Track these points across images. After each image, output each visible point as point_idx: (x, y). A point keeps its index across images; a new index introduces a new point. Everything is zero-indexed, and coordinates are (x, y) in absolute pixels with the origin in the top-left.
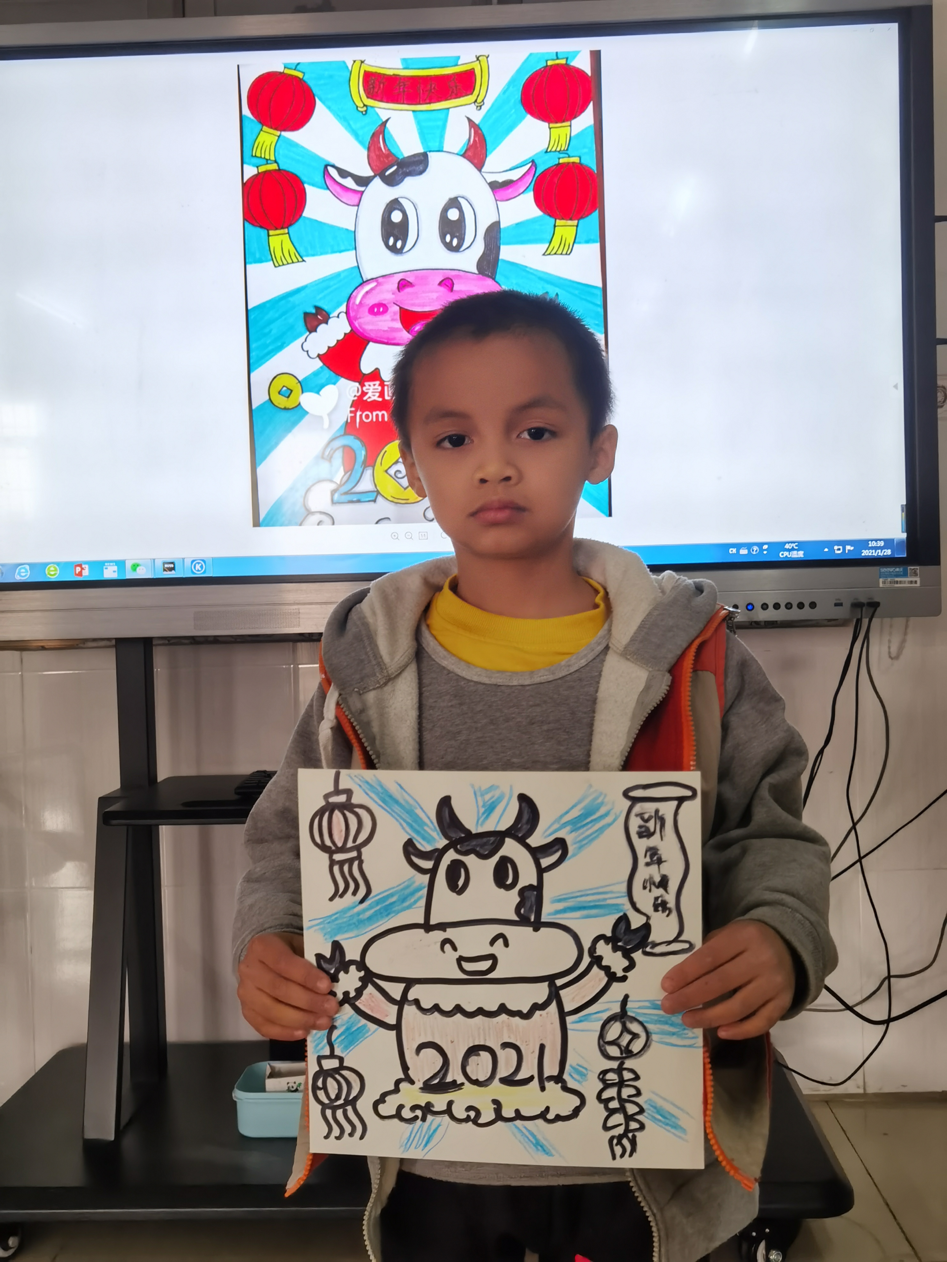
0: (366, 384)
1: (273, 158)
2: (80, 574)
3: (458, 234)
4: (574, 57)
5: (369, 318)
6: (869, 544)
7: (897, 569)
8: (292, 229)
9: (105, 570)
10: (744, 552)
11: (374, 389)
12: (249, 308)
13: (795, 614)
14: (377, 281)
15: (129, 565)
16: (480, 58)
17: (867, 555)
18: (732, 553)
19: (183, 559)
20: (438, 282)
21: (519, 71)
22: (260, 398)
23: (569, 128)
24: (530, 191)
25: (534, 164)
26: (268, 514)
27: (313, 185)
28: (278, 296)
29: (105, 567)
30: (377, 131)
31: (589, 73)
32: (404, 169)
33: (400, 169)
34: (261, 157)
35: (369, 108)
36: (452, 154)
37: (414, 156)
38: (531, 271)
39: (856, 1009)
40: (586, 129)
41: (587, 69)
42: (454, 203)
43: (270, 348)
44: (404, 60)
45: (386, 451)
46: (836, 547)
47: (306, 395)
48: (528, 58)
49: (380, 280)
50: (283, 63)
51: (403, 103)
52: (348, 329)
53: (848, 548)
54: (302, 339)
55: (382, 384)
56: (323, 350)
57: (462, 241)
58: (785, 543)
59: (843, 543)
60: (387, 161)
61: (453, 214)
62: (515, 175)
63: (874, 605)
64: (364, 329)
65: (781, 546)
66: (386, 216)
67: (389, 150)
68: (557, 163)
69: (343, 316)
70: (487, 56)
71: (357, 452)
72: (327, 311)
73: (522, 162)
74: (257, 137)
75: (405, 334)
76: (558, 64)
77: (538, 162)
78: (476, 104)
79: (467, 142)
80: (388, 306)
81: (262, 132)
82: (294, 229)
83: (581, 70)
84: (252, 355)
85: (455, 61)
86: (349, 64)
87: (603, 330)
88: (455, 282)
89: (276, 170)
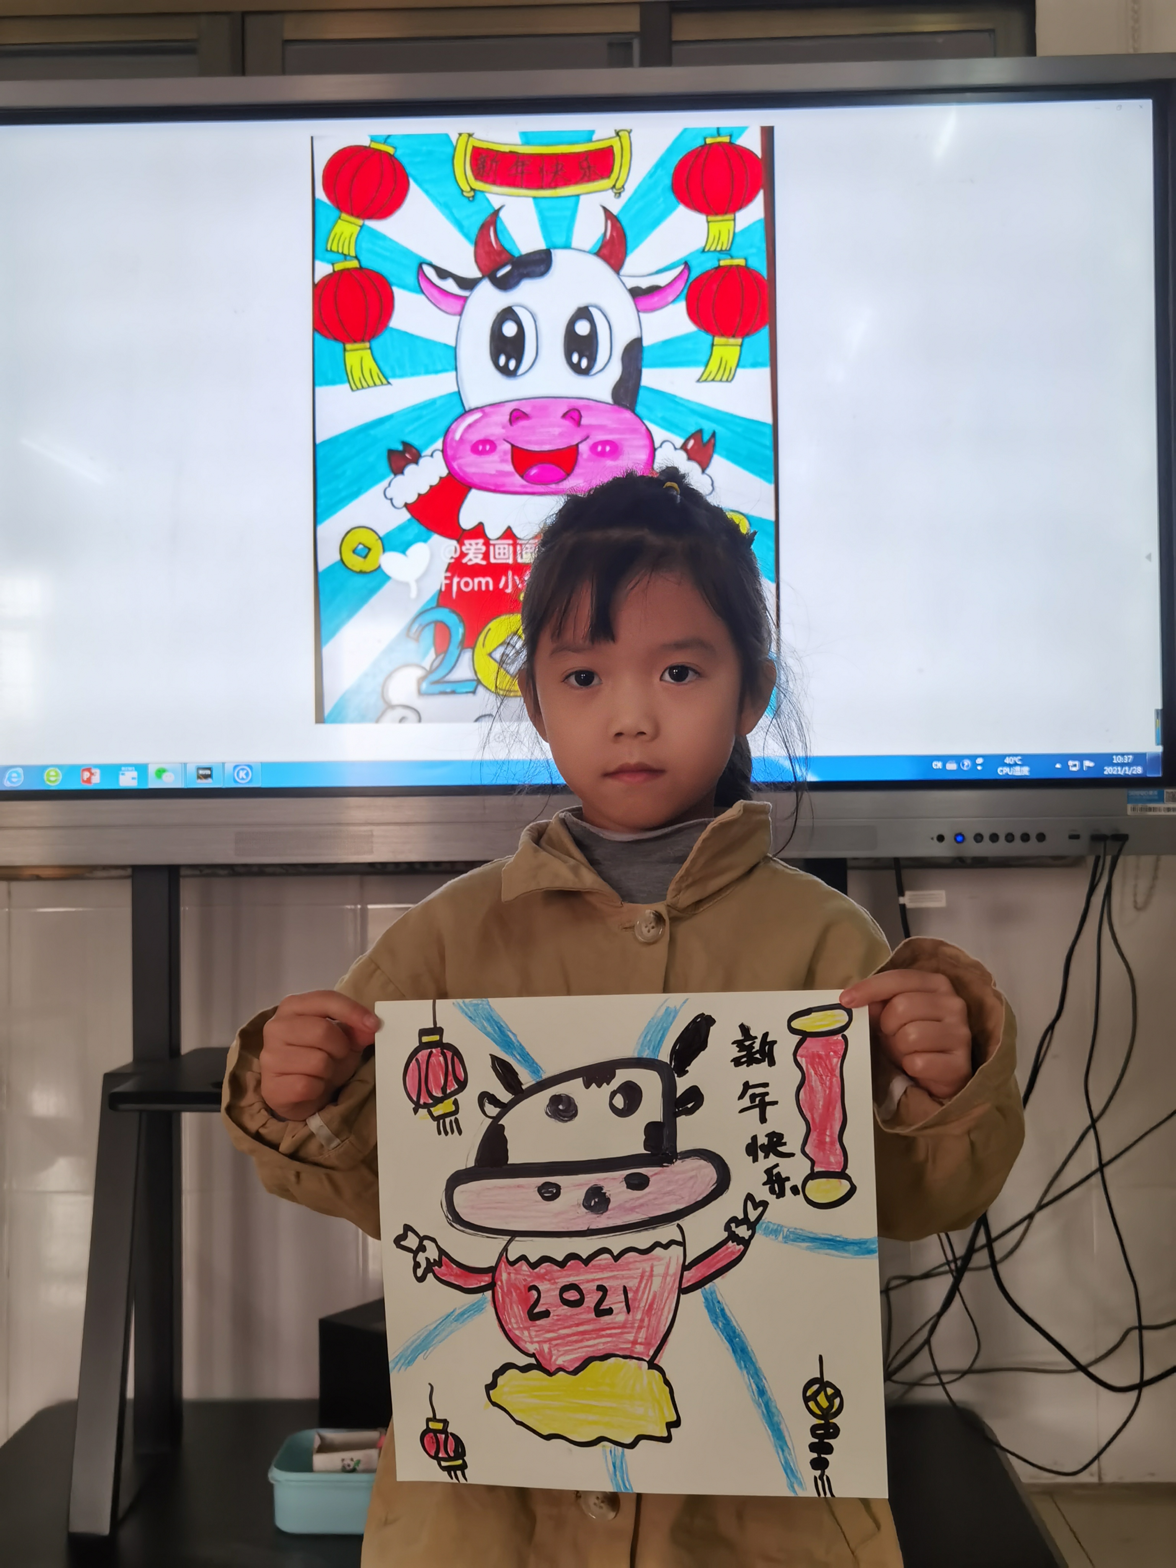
0: (467, 542)
1: (353, 253)
2: (89, 781)
3: (588, 354)
4: (740, 135)
5: (473, 458)
6: (1113, 759)
7: (1151, 792)
8: (375, 343)
9: (121, 777)
10: (952, 766)
11: (476, 549)
12: (318, 441)
13: (1018, 848)
14: (483, 412)
15: (152, 770)
16: (620, 134)
17: (1110, 773)
18: (937, 769)
19: (223, 764)
20: (561, 414)
21: (670, 151)
22: (328, 558)
23: (732, 222)
24: (681, 300)
25: (687, 267)
26: (336, 706)
27: (404, 287)
28: (356, 428)
29: (121, 772)
30: (488, 222)
31: (759, 154)
32: (521, 270)
33: (516, 270)
34: (338, 252)
35: (478, 193)
36: (583, 252)
37: (534, 253)
38: (681, 402)
39: (1091, 1369)
40: (754, 224)
41: (756, 149)
42: (583, 313)
43: (343, 494)
44: (524, 134)
45: (489, 630)
46: (1071, 763)
47: (388, 555)
48: (681, 134)
49: (487, 410)
50: (370, 136)
51: (522, 188)
52: (444, 472)
53: (1088, 763)
54: (385, 483)
55: (487, 543)
56: (412, 498)
57: (593, 362)
58: (1004, 756)
59: (1080, 757)
60: (498, 260)
61: (582, 328)
62: (663, 280)
63: (1121, 839)
64: (465, 472)
65: (999, 759)
66: (496, 329)
67: (502, 246)
68: (716, 265)
69: (439, 455)
70: (629, 131)
71: (453, 630)
72: (418, 447)
73: (672, 264)
74: (334, 226)
75: (518, 480)
76: (719, 143)
77: (693, 263)
78: (615, 190)
79: (602, 238)
80: (497, 442)
81: (340, 221)
82: (377, 343)
83: (748, 150)
84: (319, 502)
85: (589, 136)
86: (454, 138)
87: (773, 478)
88: (583, 414)
89: (356, 268)
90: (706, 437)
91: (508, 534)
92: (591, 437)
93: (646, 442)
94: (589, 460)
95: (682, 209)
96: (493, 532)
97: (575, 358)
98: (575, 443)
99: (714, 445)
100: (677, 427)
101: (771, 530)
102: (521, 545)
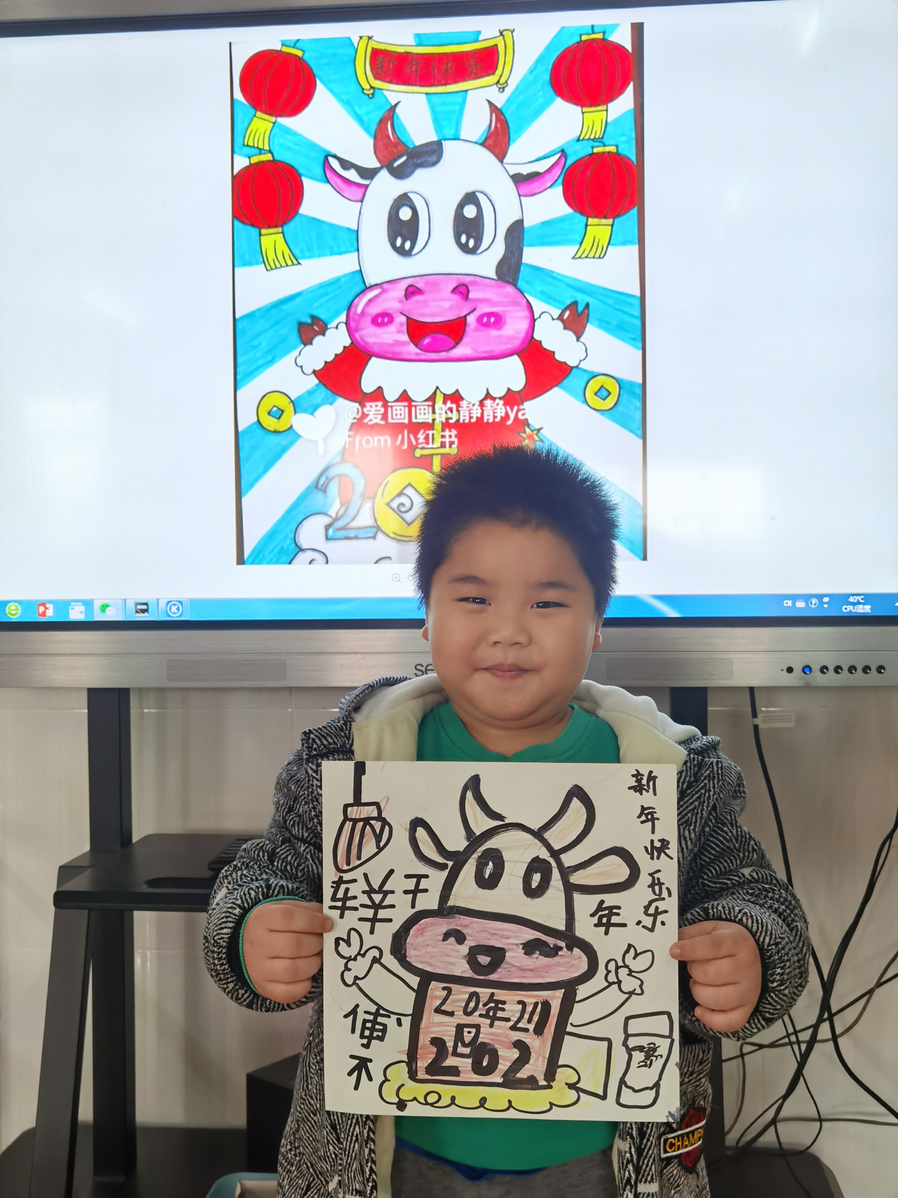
0: (368, 404)
1: (267, 148)
2: (44, 614)
3: (475, 234)
4: (612, 32)
5: (373, 329)
8: (286, 228)
9: (71, 611)
10: (800, 604)
11: (376, 411)
12: (237, 316)
13: (860, 678)
14: (382, 288)
15: (97, 605)
16: (504, 33)
19: (158, 600)
20: (451, 289)
21: (548, 48)
22: (246, 420)
23: (605, 112)
24: (558, 185)
25: (564, 154)
26: (253, 551)
27: (312, 178)
28: (270, 304)
29: (70, 607)
30: (385, 116)
31: (630, 49)
32: (415, 160)
33: (410, 161)
34: (254, 147)
35: (377, 91)
36: (470, 143)
37: (427, 144)
38: (559, 277)
40: (624, 114)
41: (627, 44)
42: (471, 198)
43: (260, 362)
44: (418, 36)
45: (388, 482)
47: (300, 416)
48: (559, 32)
49: (386, 286)
51: (415, 85)
52: (348, 342)
54: (296, 353)
55: (386, 405)
56: (320, 366)
57: (479, 242)
58: (849, 596)
60: (395, 150)
61: (470, 212)
62: (542, 167)
64: (366, 343)
65: (844, 598)
66: (394, 214)
67: (398, 138)
68: (590, 151)
69: (343, 327)
70: (512, 30)
71: (355, 482)
72: (325, 321)
73: (550, 152)
74: (250, 124)
75: (412, 349)
76: (593, 39)
77: (568, 151)
78: (499, 85)
79: (487, 130)
80: (394, 316)
81: (255, 119)
82: (289, 228)
83: (620, 45)
84: (239, 370)
85: (476, 37)
86: (355, 42)
87: (640, 345)
88: (470, 288)
89: (270, 161)
90: (580, 308)
91: (404, 397)
92: (477, 309)
93: (526, 313)
94: (476, 329)
96: (391, 395)
97: (463, 239)
98: (463, 315)
99: (588, 315)
100: (555, 300)
101: (639, 391)
102: (416, 406)
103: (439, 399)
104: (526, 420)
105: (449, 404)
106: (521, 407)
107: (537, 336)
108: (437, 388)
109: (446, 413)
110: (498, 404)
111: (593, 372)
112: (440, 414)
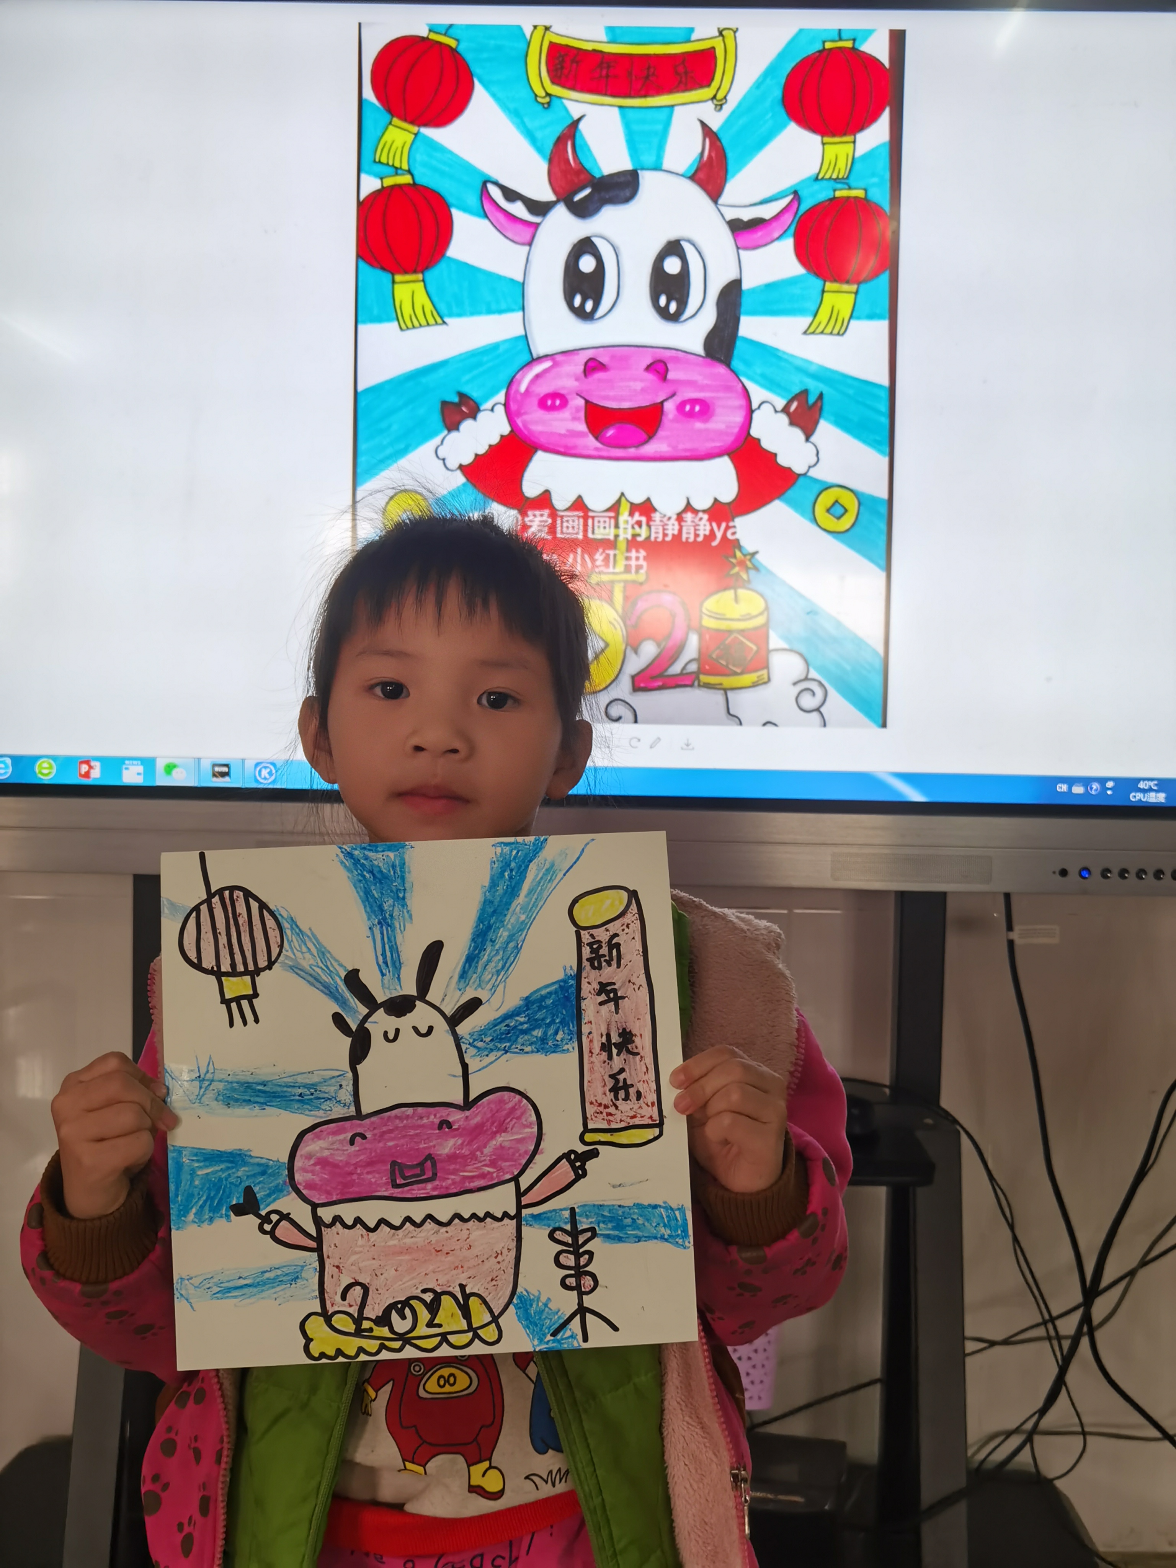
0: (530, 513)
1: (405, 166)
2: (87, 775)
3: (677, 296)
4: (864, 39)
5: (540, 414)
8: (430, 274)
9: (125, 772)
11: (541, 521)
12: (360, 388)
13: (1150, 887)
14: (554, 360)
15: (160, 764)
16: (724, 33)
18: (1061, 792)
19: (243, 760)
20: (645, 367)
21: (782, 56)
23: (852, 145)
24: (789, 237)
25: (797, 196)
27: (465, 209)
28: (404, 374)
29: (124, 766)
30: (565, 134)
31: (887, 63)
32: (603, 194)
33: (596, 194)
34: (388, 164)
35: (554, 99)
36: (674, 175)
37: (618, 174)
38: (785, 357)
40: (877, 148)
41: (884, 56)
42: (674, 248)
43: (391, 449)
44: (610, 29)
48: (795, 36)
49: (559, 358)
50: (428, 25)
51: (606, 95)
52: (506, 429)
54: (437, 440)
55: (554, 514)
56: (468, 459)
57: (683, 306)
58: (1138, 780)
60: (576, 180)
61: (672, 266)
62: (768, 212)
64: (530, 431)
65: (1132, 784)
66: (572, 263)
67: (580, 163)
68: (832, 196)
69: (500, 410)
70: (735, 30)
72: (476, 400)
73: (779, 193)
74: (383, 134)
75: (591, 442)
76: (840, 48)
77: (803, 193)
78: (715, 102)
79: (698, 159)
80: (568, 397)
81: (391, 127)
82: (432, 274)
83: (875, 58)
84: (361, 459)
85: (687, 35)
86: (528, 31)
87: (887, 450)
88: (669, 366)
89: (409, 184)
90: (812, 399)
91: (579, 505)
92: (678, 394)
93: (742, 402)
94: (675, 420)
95: (793, 129)
96: (561, 501)
97: (663, 301)
98: (659, 400)
99: (821, 409)
100: (778, 385)
101: (884, 510)
102: (593, 518)
103: (625, 509)
104: (737, 541)
105: (637, 517)
106: (731, 524)
107: (754, 432)
108: (623, 494)
109: (633, 527)
110: (701, 519)
111: (825, 482)
112: (625, 529)
